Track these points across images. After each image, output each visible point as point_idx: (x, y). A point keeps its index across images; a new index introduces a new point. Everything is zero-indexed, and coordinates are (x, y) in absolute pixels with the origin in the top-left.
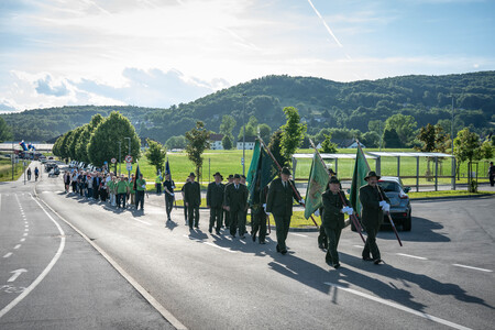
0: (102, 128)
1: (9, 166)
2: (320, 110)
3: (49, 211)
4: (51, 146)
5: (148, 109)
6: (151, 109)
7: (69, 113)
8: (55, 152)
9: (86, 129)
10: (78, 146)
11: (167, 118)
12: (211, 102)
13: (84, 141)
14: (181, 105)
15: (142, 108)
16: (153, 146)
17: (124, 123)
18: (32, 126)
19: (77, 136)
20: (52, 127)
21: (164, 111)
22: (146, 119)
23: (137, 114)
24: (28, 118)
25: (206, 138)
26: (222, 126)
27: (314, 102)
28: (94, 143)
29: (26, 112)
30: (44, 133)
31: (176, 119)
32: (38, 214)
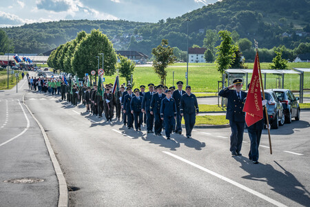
0: (84, 44)
1: (6, 76)
2: (302, 25)
3: (28, 113)
4: (46, 58)
5: (138, 24)
6: (141, 24)
7: (65, 27)
8: (49, 64)
9: (73, 45)
10: (66, 60)
11: (155, 32)
12: (197, 17)
13: (70, 55)
14: (169, 20)
15: (133, 23)
16: (124, 61)
17: (103, 40)
18: (31, 39)
19: (66, 49)
20: (49, 40)
21: (153, 25)
22: (136, 33)
23: (128, 28)
24: (28, 31)
25: (170, 54)
26: (206, 40)
27: (296, 18)
28: (77, 57)
29: (26, 26)
30: (42, 46)
31: (164, 33)
32: (18, 115)
